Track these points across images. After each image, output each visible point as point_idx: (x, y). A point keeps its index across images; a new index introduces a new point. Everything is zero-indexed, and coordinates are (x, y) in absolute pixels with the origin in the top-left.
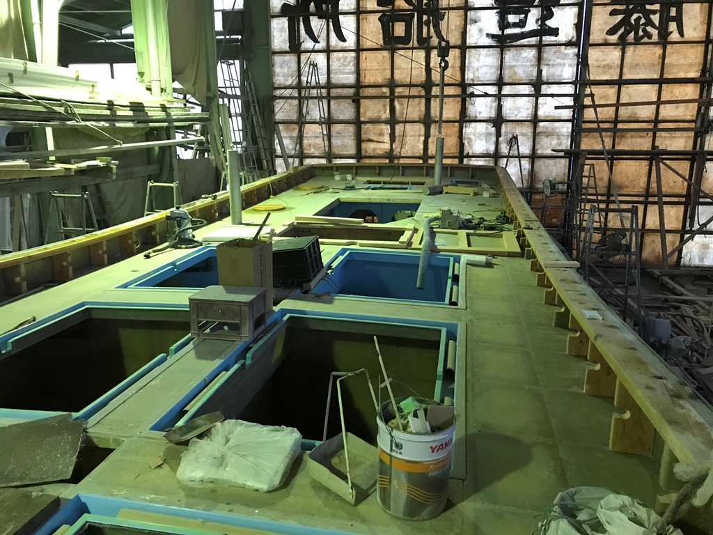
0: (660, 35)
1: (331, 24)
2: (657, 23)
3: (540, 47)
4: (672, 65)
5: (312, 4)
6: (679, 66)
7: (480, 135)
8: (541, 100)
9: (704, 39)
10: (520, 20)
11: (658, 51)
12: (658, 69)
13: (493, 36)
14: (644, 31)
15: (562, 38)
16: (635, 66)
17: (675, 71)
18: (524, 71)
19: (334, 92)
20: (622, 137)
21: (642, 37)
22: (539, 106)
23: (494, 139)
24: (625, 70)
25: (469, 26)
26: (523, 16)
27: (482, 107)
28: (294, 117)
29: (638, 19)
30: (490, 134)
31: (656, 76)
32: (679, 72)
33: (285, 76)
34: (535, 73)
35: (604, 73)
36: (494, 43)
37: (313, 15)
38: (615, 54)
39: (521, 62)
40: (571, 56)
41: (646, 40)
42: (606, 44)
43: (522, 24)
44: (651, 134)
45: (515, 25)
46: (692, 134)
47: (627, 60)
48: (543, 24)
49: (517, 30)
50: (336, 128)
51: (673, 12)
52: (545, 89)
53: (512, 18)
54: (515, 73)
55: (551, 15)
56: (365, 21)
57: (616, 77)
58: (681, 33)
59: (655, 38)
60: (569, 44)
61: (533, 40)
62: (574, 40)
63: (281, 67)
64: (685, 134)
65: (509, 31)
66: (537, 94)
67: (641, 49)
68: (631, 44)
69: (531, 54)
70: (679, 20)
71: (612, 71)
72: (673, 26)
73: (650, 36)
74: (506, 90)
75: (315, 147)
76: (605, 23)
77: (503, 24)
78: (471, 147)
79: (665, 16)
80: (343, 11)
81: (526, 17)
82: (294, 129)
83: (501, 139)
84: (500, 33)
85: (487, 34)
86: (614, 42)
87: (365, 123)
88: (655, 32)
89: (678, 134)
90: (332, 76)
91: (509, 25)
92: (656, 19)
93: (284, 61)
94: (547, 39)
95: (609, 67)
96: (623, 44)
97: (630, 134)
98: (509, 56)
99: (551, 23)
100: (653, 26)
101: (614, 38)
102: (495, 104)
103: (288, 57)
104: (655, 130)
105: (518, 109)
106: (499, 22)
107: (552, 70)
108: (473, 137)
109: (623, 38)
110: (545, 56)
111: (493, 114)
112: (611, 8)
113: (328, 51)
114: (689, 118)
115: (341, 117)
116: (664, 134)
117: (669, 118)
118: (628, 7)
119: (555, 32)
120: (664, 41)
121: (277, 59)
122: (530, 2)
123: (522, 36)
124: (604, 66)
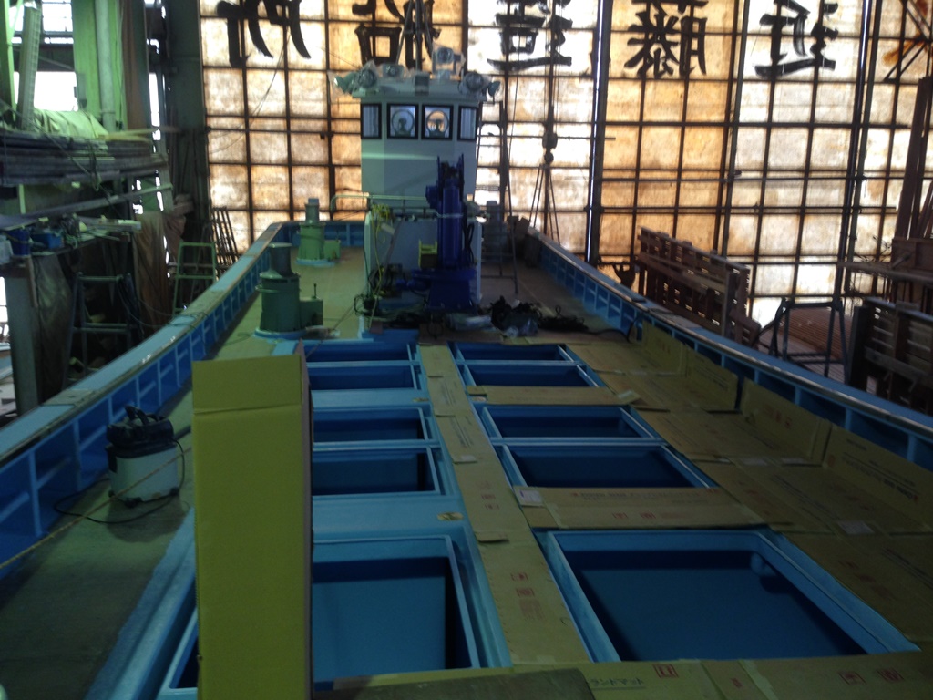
0: (681, 71)
1: (289, 33)
2: (678, 56)
3: (550, 78)
4: (695, 107)
5: (262, 5)
6: (702, 107)
9: (727, 77)
10: (527, 45)
11: (680, 89)
12: (680, 109)
13: (495, 63)
14: (665, 65)
15: (575, 68)
16: (657, 105)
17: (697, 112)
18: (533, 108)
19: (295, 125)
20: (645, 188)
21: (663, 73)
24: (645, 110)
26: (529, 39)
28: (239, 156)
29: (658, 52)
31: (677, 118)
32: (701, 113)
33: (224, 100)
34: (546, 109)
35: (624, 112)
36: (497, 71)
37: (263, 18)
38: (633, 91)
39: (529, 95)
40: (586, 90)
41: (666, 75)
42: (624, 78)
43: (529, 48)
44: (674, 185)
46: (716, 185)
47: (647, 100)
48: (554, 51)
49: (524, 57)
50: (299, 172)
51: (695, 45)
52: (558, 130)
53: (517, 41)
54: (523, 110)
55: (562, 40)
56: (336, 32)
57: (636, 118)
58: (703, 70)
59: (676, 74)
60: (583, 76)
61: (541, 69)
62: (589, 72)
63: (219, 87)
64: (710, 185)
65: (514, 57)
67: (661, 86)
68: (651, 80)
69: (539, 86)
70: (700, 53)
71: (631, 111)
72: (694, 61)
73: (670, 71)
74: (512, 129)
75: (270, 198)
76: (623, 54)
77: (507, 48)
79: (686, 48)
80: (306, 18)
81: (534, 41)
82: (238, 173)
84: (504, 59)
85: (489, 61)
86: (634, 76)
87: (340, 166)
88: (676, 68)
89: (702, 185)
90: (292, 103)
91: (513, 50)
92: (676, 51)
93: (223, 81)
94: (557, 69)
95: (627, 106)
96: (642, 78)
97: (652, 185)
98: (515, 86)
99: (563, 50)
100: (674, 59)
101: (633, 72)
103: (228, 75)
104: (679, 180)
105: (526, 153)
106: (502, 45)
107: (565, 107)
109: (642, 73)
110: (556, 89)
111: (496, 159)
112: (628, 36)
113: (285, 68)
114: (713, 166)
115: (306, 158)
116: (688, 185)
117: (693, 167)
118: (647, 36)
119: (567, 61)
120: (685, 78)
121: (212, 77)
122: (537, 22)
123: (531, 63)
124: (623, 105)
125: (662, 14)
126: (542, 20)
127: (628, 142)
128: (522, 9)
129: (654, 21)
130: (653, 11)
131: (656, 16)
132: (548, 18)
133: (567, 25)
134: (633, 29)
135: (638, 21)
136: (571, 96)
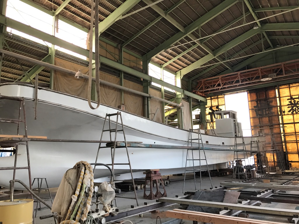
16: (298, 119)
21: (298, 112)
24: (295, 120)
29: (296, 108)
35: (289, 121)
38: (291, 117)
42: (288, 114)
47: (295, 118)
57: (293, 122)
67: (298, 115)
68: (295, 114)
71: (291, 121)
76: (287, 110)
86: (290, 114)
95: (290, 120)
112: (288, 106)
118: (292, 106)
121: (208, 124)
124: (289, 120)
125: (295, 101)
127: (291, 127)
129: (293, 103)
130: (292, 101)
131: (293, 102)
135: (289, 103)
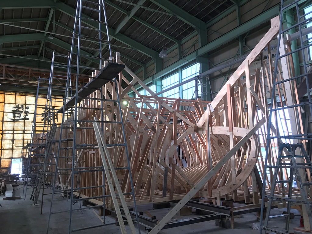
2: (52, 119)
3: (24, 122)
7: (8, 144)
8: (25, 135)
13: (12, 119)
14: (50, 120)
15: (30, 120)
18: (20, 128)
22: (25, 136)
23: (12, 144)
25: (4, 116)
26: (20, 115)
27: (8, 136)
30: (11, 143)
34: (23, 128)
36: (12, 121)
39: (19, 126)
40: (31, 125)
43: (19, 117)
45: (18, 117)
48: (25, 117)
49: (18, 118)
52: (26, 132)
53: (17, 115)
54: (18, 128)
55: (27, 115)
58: (58, 121)
60: (32, 122)
61: (23, 121)
65: (16, 118)
66: (24, 133)
69: (22, 124)
70: (57, 118)
72: (56, 120)
73: (51, 122)
74: (15, 132)
76: (41, 118)
77: (14, 117)
78: (5, 147)
79: (54, 118)
81: (21, 115)
83: (14, 144)
84: (14, 118)
85: (10, 119)
91: (16, 117)
92: (52, 118)
94: (26, 121)
96: (45, 123)
98: (16, 124)
99: (27, 117)
101: (43, 121)
102: (12, 136)
105: (19, 137)
107: (28, 128)
108: (5, 144)
110: (26, 124)
111: (11, 138)
118: (46, 115)
119: (28, 119)
122: (22, 112)
123: (20, 119)
126: (23, 111)
128: (18, 109)
130: (47, 111)
132: (24, 111)
133: (28, 112)
134: (43, 114)
135: (44, 112)
136: (29, 126)
